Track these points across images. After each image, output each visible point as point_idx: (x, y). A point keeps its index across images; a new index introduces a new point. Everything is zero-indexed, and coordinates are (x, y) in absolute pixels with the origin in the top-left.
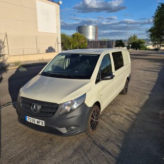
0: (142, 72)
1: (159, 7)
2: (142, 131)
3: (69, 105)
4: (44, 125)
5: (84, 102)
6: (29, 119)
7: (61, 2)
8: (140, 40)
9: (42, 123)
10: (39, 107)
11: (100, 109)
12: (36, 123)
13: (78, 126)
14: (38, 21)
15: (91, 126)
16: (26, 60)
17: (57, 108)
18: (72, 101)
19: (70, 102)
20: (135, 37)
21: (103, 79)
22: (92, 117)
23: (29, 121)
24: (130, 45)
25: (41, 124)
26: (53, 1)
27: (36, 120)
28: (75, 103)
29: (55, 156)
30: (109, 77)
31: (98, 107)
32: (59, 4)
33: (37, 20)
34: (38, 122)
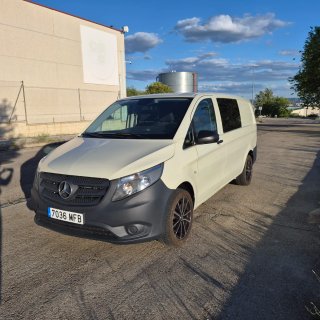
0: (282, 150)
1: (311, 34)
2: (277, 241)
3: (130, 183)
4: (82, 223)
5: (160, 179)
6: (55, 213)
7: (126, 29)
8: (277, 100)
9: (78, 219)
10: (74, 189)
11: (193, 200)
12: (68, 220)
13: (148, 224)
14: (84, 64)
15: (175, 229)
16: (59, 133)
17: (107, 189)
18: (136, 174)
19: (132, 178)
20: (268, 93)
21: (198, 143)
22: (177, 210)
23: (54, 217)
24: (261, 108)
25: (76, 221)
26: (111, 27)
27: (68, 213)
28: (143, 181)
29: (103, 279)
30: (209, 138)
31: (188, 194)
32: (123, 32)
33: (81, 62)
34: (71, 218)
